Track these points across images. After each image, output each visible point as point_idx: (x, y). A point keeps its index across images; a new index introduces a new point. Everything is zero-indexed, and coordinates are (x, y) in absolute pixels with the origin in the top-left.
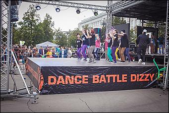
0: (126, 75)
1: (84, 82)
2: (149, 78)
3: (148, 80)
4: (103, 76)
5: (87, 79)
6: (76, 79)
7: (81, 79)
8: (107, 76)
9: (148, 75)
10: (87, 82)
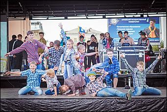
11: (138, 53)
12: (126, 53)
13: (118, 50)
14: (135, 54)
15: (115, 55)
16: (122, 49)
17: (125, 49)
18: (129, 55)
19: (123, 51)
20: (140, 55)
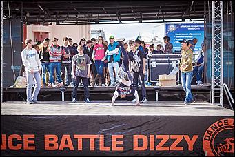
0: (122, 137)
1: (26, 148)
2: (183, 143)
3: (181, 149)
4: (66, 137)
5: (33, 142)
6: (10, 142)
7: (22, 142)
8: (75, 137)
9: (179, 138)
10: (33, 148)
11: (171, 61)
12: (157, 61)
13: (148, 58)
14: (167, 64)
16: (153, 57)
17: (155, 57)
18: (161, 64)
19: (154, 59)
20: (174, 64)
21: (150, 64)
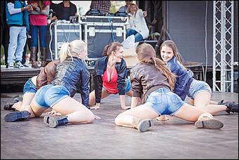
11: (115, 28)
12: (97, 27)
14: (110, 31)
15: (76, 31)
19: (91, 24)
20: (119, 32)
21: (86, 31)
